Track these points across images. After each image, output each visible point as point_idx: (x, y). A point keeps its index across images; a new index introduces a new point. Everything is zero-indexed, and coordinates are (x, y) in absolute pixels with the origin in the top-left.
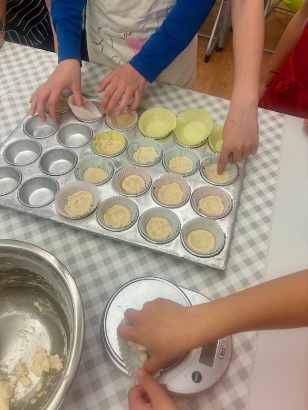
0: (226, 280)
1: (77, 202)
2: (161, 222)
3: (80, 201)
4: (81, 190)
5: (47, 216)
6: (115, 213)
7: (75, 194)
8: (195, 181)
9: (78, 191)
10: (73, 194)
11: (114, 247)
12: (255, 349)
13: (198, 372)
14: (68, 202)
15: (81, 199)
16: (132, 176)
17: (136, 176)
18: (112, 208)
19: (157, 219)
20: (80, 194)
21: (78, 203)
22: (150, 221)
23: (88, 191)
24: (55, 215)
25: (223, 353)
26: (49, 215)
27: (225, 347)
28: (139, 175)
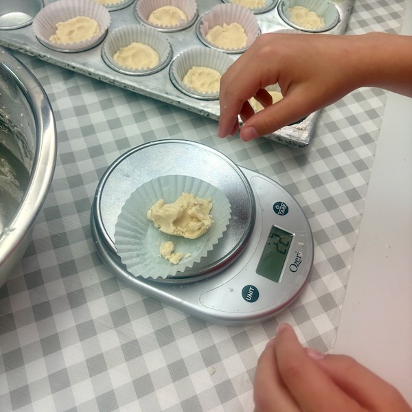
0: (308, 167)
1: (71, 32)
2: (209, 74)
3: (76, 32)
4: (80, 15)
5: (19, 43)
6: (134, 56)
7: (70, 21)
8: (269, 21)
9: (75, 16)
10: (67, 20)
11: (127, 105)
12: (349, 267)
13: (253, 287)
14: (57, 32)
15: (79, 28)
16: (167, 8)
17: (174, 8)
18: (130, 46)
19: (202, 69)
20: (78, 21)
21: (74, 34)
22: (190, 71)
23: (92, 18)
24: (32, 42)
25: (297, 263)
26: (22, 42)
27: (301, 255)
28: (178, 7)
